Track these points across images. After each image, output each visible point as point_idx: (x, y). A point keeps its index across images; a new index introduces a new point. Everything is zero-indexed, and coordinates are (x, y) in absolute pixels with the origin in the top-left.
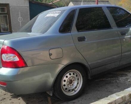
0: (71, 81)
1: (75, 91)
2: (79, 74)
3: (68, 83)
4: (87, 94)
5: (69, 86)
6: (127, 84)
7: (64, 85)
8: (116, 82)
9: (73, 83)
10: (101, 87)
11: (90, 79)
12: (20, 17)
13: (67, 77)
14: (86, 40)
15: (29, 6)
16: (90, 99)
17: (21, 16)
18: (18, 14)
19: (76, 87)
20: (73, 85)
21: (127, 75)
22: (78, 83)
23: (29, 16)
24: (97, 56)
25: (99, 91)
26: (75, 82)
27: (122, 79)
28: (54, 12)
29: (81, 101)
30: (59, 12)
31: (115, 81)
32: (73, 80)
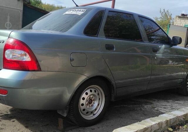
0: (91, 100)
1: (94, 115)
2: (101, 93)
3: (87, 103)
4: (107, 120)
5: (88, 107)
6: (155, 113)
7: (83, 105)
8: (141, 110)
9: (92, 104)
10: (123, 114)
11: (114, 101)
12: (8, 22)
13: (87, 94)
14: (115, 49)
15: (22, 9)
16: (112, 125)
17: (10, 21)
18: (7, 18)
19: (96, 109)
20: (92, 106)
21: (152, 103)
22: (98, 105)
23: (21, 23)
24: (125, 74)
25: (122, 118)
26: (95, 102)
27: (147, 107)
28: (76, 10)
29: (102, 127)
30: (84, 10)
31: (139, 109)
32: (93, 99)
